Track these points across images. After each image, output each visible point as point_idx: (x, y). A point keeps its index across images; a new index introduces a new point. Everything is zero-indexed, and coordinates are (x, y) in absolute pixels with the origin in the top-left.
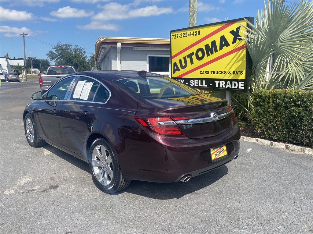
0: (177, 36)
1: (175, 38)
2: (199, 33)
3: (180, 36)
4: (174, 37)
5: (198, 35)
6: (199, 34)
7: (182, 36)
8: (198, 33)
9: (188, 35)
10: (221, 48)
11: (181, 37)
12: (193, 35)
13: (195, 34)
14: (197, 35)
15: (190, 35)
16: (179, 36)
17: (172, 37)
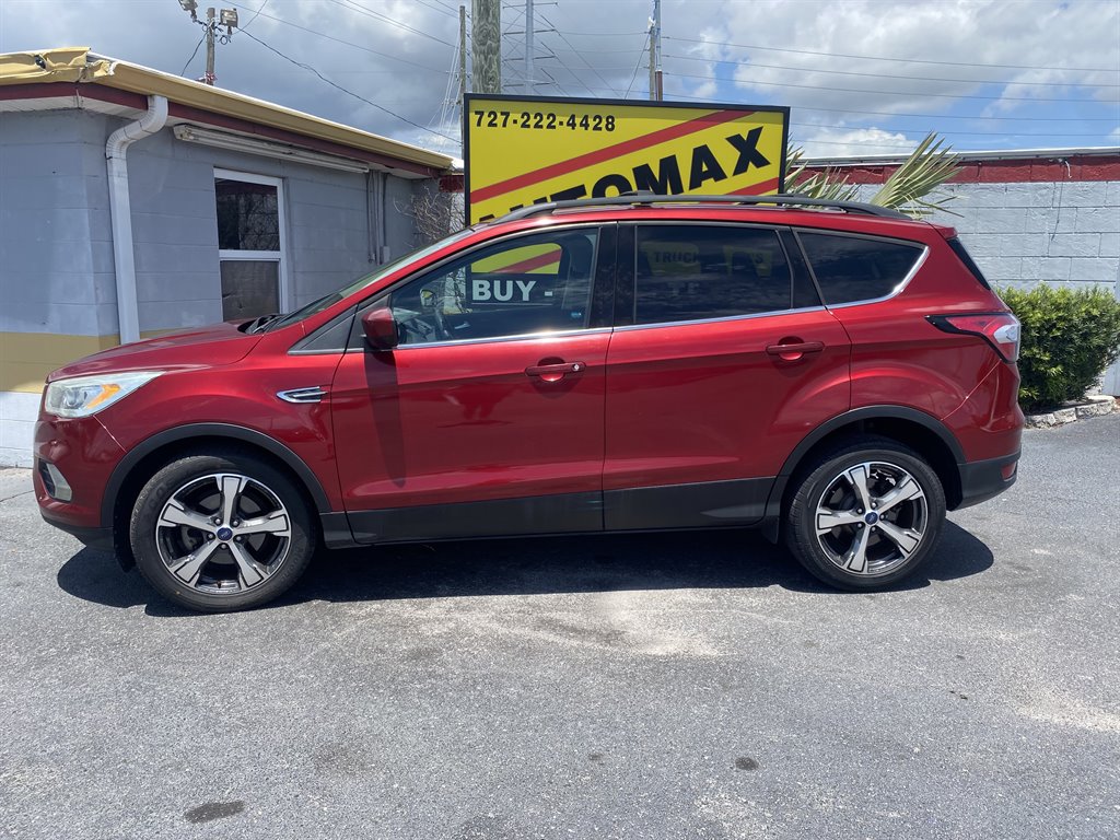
0: (500, 119)
1: (491, 124)
2: (608, 123)
3: (521, 121)
4: (486, 120)
5: (604, 129)
6: (610, 126)
7: (532, 122)
8: (604, 122)
9: (561, 123)
10: (695, 184)
11: (524, 125)
12: (581, 125)
13: (592, 123)
14: (600, 129)
15: (568, 124)
16: (515, 122)
17: (474, 118)
